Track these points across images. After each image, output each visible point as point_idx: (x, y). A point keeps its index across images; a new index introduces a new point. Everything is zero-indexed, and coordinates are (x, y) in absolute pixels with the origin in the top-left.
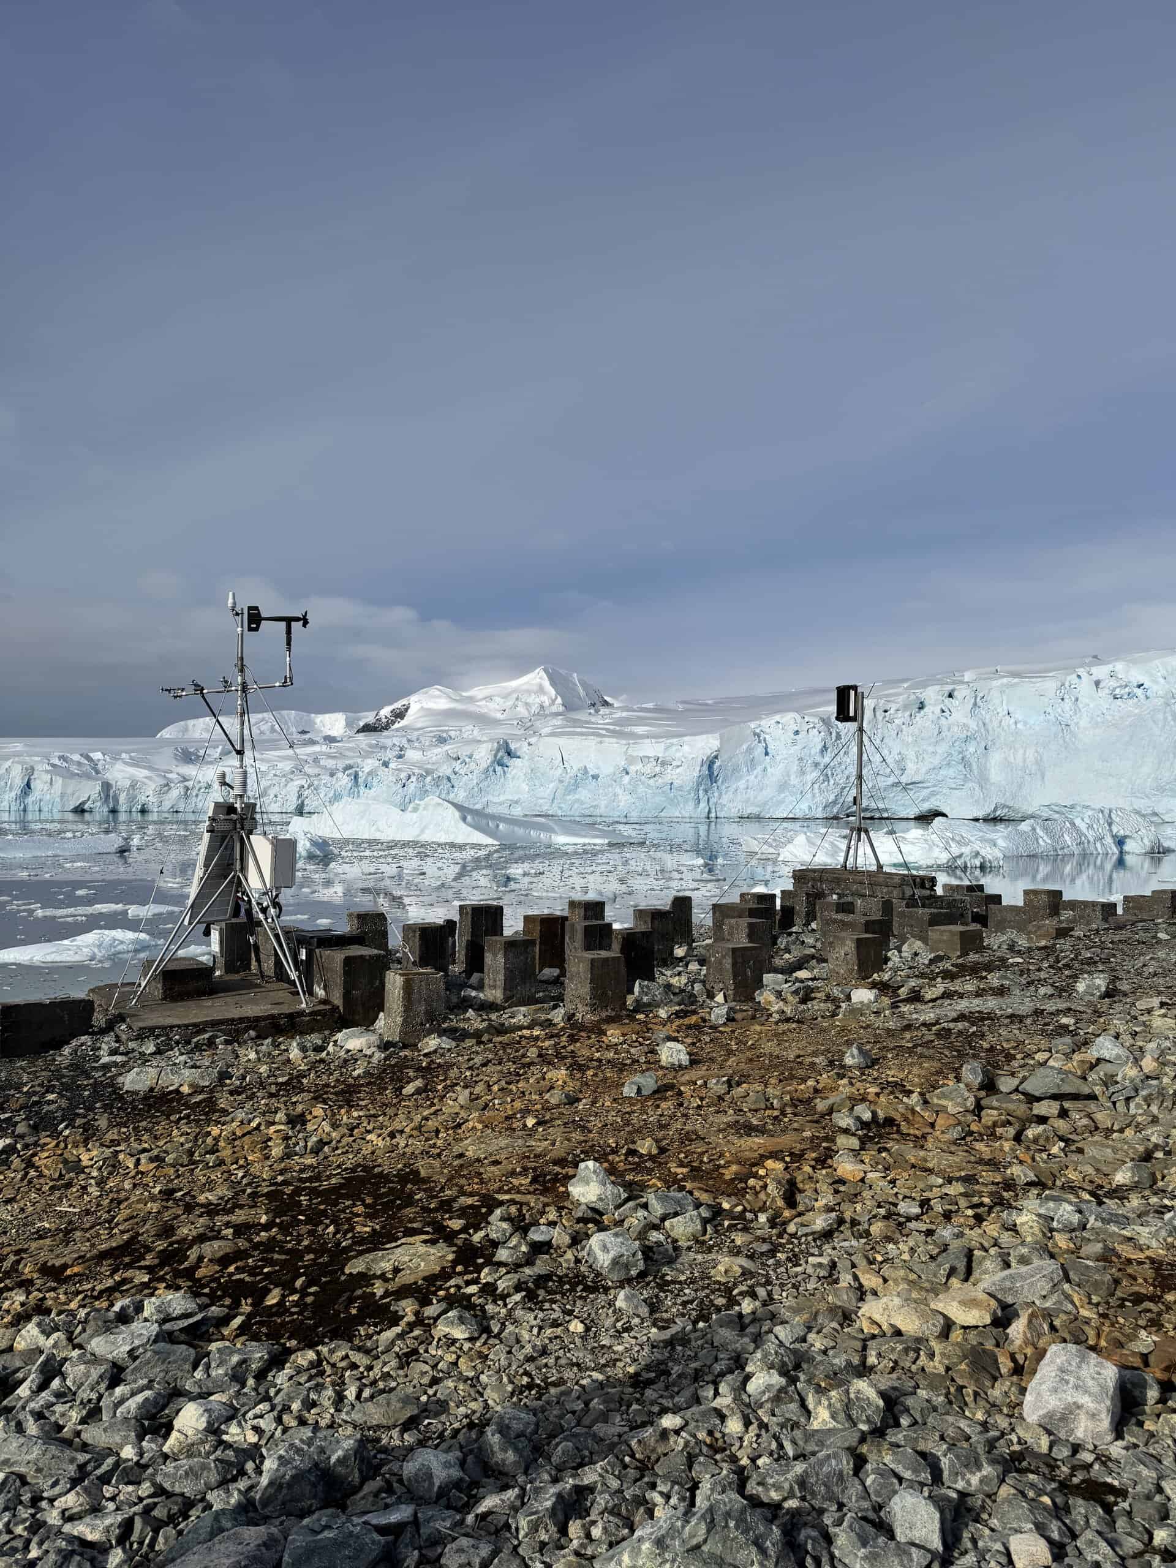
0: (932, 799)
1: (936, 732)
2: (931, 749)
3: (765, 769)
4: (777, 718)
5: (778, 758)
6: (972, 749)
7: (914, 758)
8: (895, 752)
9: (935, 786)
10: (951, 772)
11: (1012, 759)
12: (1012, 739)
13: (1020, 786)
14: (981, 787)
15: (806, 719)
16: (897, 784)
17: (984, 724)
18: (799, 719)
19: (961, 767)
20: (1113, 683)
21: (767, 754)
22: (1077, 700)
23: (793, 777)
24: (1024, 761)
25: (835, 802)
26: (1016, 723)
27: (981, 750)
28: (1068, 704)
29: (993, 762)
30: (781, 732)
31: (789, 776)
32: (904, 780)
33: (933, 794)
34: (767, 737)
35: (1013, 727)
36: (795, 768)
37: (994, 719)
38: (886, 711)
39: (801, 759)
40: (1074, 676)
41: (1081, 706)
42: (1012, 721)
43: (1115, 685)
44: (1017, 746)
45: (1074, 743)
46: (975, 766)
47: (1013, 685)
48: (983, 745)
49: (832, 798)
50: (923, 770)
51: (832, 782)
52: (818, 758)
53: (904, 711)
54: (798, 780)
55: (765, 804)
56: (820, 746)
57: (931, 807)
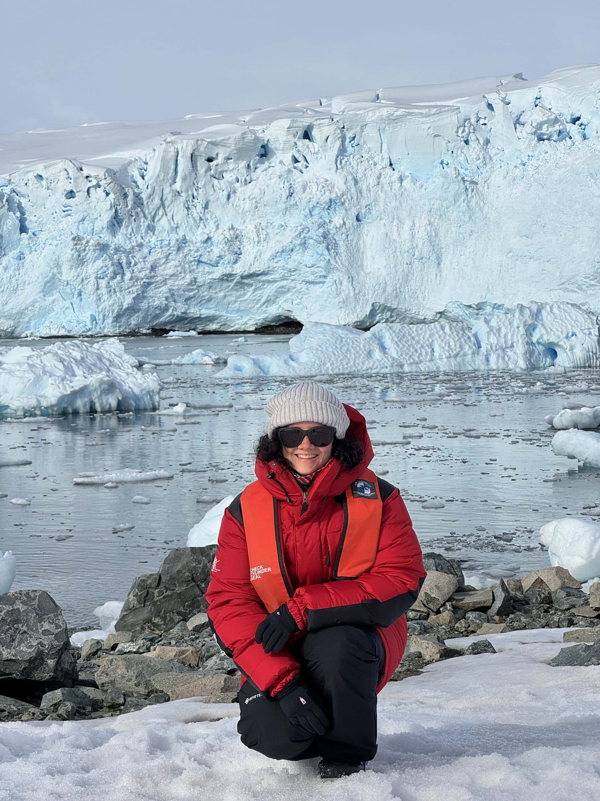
0: (281, 300)
1: (285, 194)
2: (278, 220)
3: (21, 257)
4: (39, 169)
5: (42, 237)
6: (337, 221)
7: (253, 235)
8: (225, 226)
9: (283, 278)
10: (308, 257)
11: (395, 236)
12: (394, 204)
13: (407, 278)
14: (351, 279)
15: (85, 173)
16: (227, 278)
17: (356, 182)
18: (72, 172)
19: (322, 248)
20: (537, 116)
21: (23, 229)
22: (487, 142)
23: (65, 269)
24: (413, 236)
25: (132, 309)
26: (401, 180)
27: (351, 221)
28: (474, 149)
29: (368, 240)
30: (44, 192)
31: (58, 265)
32: (239, 269)
33: (282, 291)
34: (22, 200)
35: (397, 185)
36: (68, 253)
37: (369, 173)
38: (210, 160)
39: (77, 239)
40: (484, 105)
41: (492, 152)
42: (396, 175)
43: (540, 119)
44: (404, 214)
45: (481, 210)
46: (342, 248)
47: (396, 120)
48: (353, 213)
49: (128, 301)
50: (268, 255)
51: (128, 276)
52: (106, 237)
53: (237, 160)
54: (73, 272)
55: (21, 313)
56: (107, 216)
57: (280, 312)
